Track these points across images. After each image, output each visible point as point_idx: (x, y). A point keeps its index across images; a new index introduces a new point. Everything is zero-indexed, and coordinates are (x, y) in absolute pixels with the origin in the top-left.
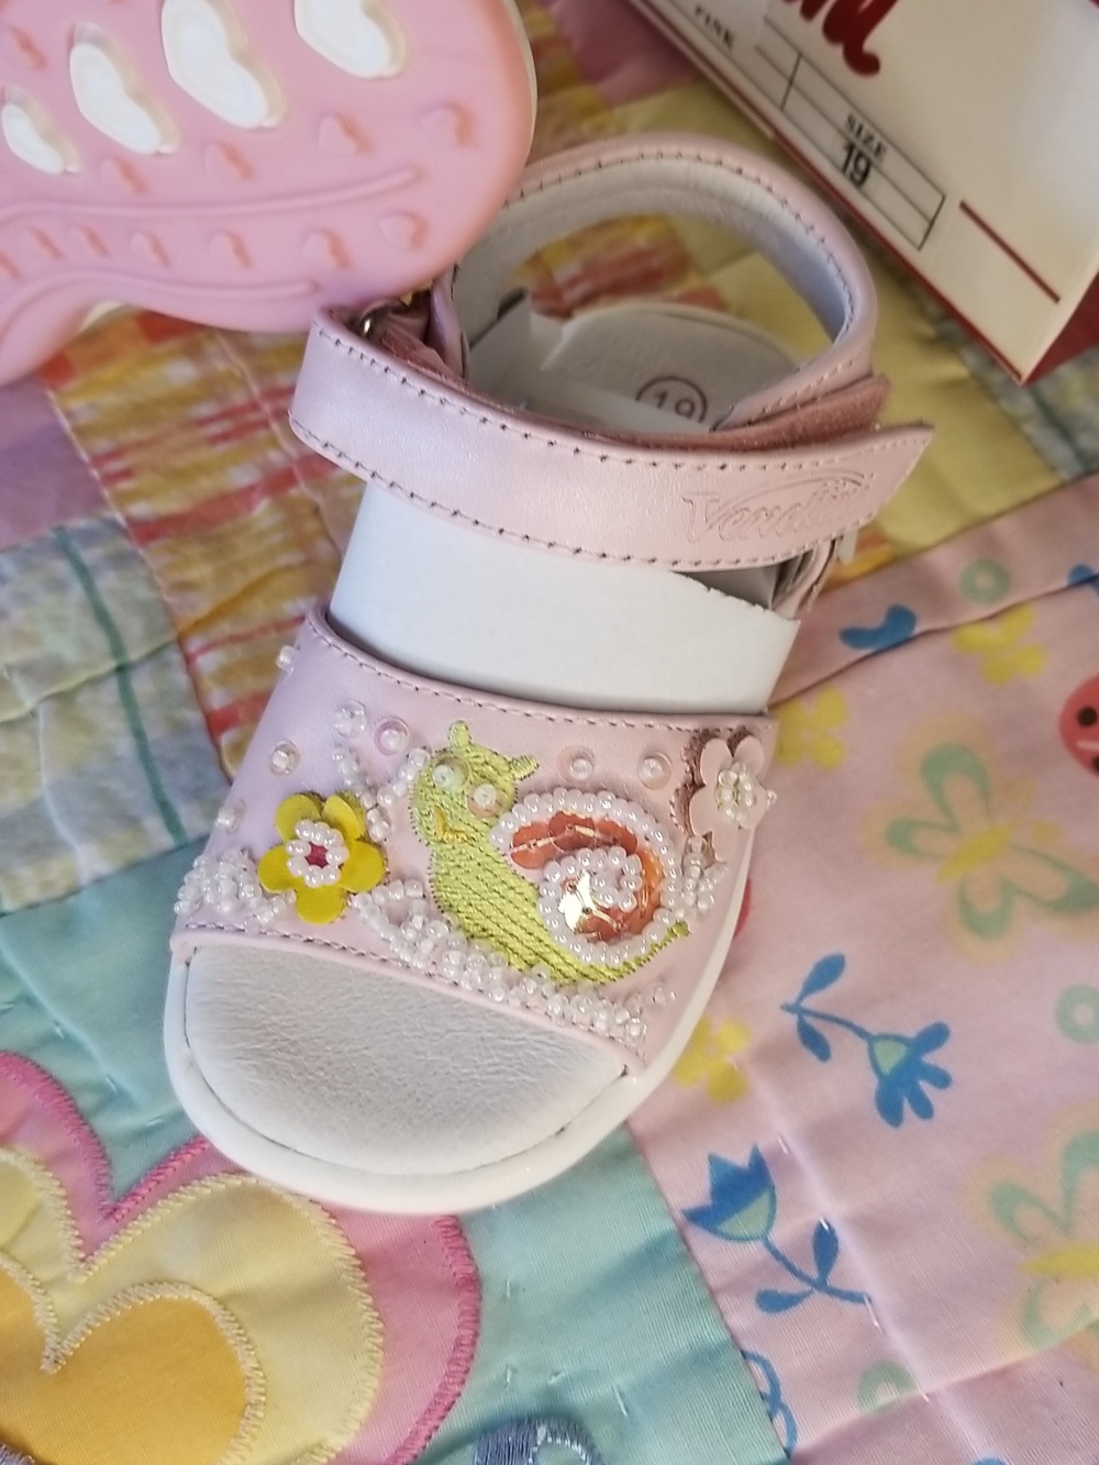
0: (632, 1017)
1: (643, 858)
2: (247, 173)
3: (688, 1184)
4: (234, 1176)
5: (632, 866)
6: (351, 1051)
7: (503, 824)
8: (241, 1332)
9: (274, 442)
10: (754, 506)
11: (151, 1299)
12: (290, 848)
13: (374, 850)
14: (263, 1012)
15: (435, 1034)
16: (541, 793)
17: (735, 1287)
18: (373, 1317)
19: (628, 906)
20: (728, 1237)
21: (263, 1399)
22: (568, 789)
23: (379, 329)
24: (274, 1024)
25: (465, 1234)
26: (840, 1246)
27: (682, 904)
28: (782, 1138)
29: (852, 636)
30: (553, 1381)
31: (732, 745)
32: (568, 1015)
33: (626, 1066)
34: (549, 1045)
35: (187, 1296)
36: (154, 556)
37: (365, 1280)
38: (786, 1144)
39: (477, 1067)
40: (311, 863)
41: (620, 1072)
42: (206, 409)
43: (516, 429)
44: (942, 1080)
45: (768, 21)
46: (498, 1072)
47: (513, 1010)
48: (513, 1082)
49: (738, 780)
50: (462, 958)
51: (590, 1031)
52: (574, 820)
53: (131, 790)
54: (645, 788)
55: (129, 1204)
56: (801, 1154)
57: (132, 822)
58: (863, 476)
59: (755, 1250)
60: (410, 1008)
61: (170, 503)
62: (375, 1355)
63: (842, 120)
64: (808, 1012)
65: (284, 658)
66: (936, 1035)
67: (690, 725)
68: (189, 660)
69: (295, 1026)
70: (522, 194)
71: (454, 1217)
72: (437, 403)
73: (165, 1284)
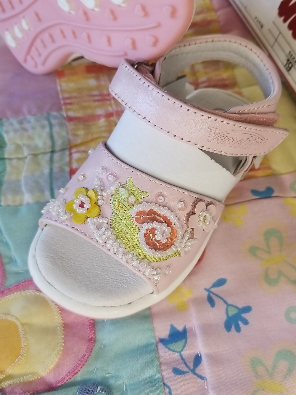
0: (157, 274)
1: (172, 229)
2: (115, 18)
3: (163, 331)
4: (37, 292)
5: (168, 230)
6: (78, 264)
7: (135, 208)
8: (25, 334)
9: (111, 105)
10: (229, 136)
11: (4, 318)
12: (76, 201)
13: (98, 207)
14: (58, 247)
15: (102, 266)
16: (147, 202)
17: (168, 364)
18: (62, 341)
19: (164, 241)
20: (170, 349)
21: (25, 355)
22: (156, 204)
23: (139, 67)
24: (60, 251)
25: (95, 326)
26: (202, 362)
27: (180, 246)
28: (194, 325)
29: (254, 192)
30: (107, 375)
31: (207, 205)
32: (138, 267)
33: (153, 291)
34: (133, 278)
35: (14, 320)
36: (70, 126)
37: (64, 330)
38: (194, 328)
39: (111, 278)
40: (80, 206)
41: (151, 292)
42: (95, 93)
43: (166, 96)
44: (246, 322)
45: (274, 23)
46: (116, 282)
47: (123, 261)
48: (119, 285)
49: (206, 215)
50: (113, 243)
51: (144, 274)
52: (155, 213)
53: (44, 183)
54: (178, 210)
55: (8, 291)
56: (198, 332)
57: (42, 191)
58: (265, 139)
59: (176, 355)
60: (98, 257)
61: (79, 114)
62: (59, 352)
63: (287, 52)
64: (212, 293)
65: (90, 152)
66: (248, 309)
67: (196, 196)
68: (71, 154)
69: (65, 253)
70: (190, 44)
71: (93, 320)
72: (147, 86)
73: (9, 315)
